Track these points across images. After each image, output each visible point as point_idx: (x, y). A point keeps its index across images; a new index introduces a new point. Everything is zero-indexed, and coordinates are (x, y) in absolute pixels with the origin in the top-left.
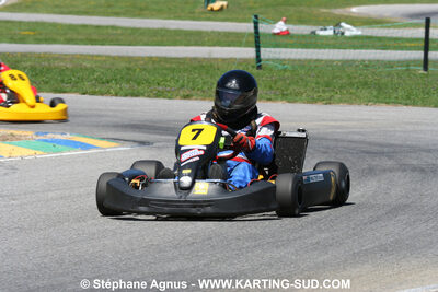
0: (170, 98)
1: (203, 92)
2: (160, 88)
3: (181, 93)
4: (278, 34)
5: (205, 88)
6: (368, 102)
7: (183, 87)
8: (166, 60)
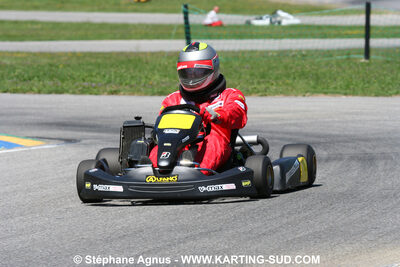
0: (96, 94)
1: (131, 86)
2: (85, 84)
3: (108, 89)
4: (210, 25)
5: (133, 83)
6: (305, 93)
7: (109, 82)
8: (92, 55)
